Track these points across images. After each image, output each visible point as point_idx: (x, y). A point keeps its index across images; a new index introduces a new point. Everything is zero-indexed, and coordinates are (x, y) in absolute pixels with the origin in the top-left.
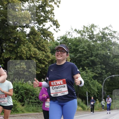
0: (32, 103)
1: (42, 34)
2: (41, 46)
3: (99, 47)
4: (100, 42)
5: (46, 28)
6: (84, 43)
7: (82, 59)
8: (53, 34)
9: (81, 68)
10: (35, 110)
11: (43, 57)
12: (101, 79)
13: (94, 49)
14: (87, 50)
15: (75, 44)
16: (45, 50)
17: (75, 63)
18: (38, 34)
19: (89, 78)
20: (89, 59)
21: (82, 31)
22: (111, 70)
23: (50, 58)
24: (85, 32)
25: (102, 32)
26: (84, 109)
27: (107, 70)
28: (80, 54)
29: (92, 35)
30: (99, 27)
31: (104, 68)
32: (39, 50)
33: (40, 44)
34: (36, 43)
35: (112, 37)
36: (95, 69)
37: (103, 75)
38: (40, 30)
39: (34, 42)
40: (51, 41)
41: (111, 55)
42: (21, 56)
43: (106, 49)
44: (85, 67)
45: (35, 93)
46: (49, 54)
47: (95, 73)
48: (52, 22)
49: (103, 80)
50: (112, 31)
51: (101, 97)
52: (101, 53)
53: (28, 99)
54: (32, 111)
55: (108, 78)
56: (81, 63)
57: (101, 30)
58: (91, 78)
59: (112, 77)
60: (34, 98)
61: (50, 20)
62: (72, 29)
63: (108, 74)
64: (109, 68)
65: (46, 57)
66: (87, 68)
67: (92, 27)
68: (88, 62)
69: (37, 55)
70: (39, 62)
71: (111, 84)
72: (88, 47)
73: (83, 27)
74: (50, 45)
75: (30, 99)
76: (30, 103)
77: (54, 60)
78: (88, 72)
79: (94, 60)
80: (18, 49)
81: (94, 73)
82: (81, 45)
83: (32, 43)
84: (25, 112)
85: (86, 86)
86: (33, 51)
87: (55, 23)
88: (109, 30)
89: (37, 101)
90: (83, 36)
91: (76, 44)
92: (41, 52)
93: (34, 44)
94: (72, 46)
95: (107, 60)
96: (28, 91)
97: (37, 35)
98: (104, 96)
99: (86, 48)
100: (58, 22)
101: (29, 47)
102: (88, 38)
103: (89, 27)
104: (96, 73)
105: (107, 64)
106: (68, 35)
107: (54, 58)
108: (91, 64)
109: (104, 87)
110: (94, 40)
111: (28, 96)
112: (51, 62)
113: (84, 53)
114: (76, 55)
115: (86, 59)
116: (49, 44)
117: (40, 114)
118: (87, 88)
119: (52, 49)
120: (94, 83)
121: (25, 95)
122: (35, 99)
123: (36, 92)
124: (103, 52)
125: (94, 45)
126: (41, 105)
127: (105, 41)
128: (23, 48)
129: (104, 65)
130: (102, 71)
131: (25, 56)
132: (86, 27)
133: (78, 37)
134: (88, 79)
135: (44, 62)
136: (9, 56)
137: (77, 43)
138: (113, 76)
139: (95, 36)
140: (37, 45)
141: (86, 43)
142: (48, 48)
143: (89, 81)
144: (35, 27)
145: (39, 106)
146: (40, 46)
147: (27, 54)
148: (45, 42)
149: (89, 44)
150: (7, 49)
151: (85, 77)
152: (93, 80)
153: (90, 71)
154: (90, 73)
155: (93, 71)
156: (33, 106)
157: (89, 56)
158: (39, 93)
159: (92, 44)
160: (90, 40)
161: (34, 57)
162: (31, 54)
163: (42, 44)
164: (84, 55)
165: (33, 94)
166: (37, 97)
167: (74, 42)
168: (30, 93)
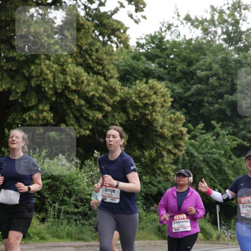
0: (66, 216)
1: (96, 26)
2: (93, 61)
5: (107, 11)
6: (211, 55)
7: (205, 99)
8: (127, 28)
9: (203, 124)
10: (73, 234)
11: (99, 92)
14: (220, 74)
15: (185, 57)
16: (104, 73)
17: (186, 109)
18: (87, 27)
19: (223, 152)
20: (225, 100)
21: (207, 21)
23: (116, 95)
26: (208, 236)
28: (199, 85)
29: (234, 33)
32: (89, 71)
33: (90, 55)
34: (80, 53)
36: (241, 127)
38: (90, 16)
39: (76, 50)
40: (119, 49)
42: (39, 87)
44: (214, 122)
45: (76, 188)
46: (116, 84)
47: (240, 138)
53: (57, 205)
54: (66, 237)
56: (202, 111)
58: (229, 151)
60: (73, 202)
62: (178, 15)
65: (106, 90)
66: (218, 123)
67: (236, 9)
68: (222, 107)
69: (84, 86)
70: (88, 106)
72: (222, 66)
73: (210, 10)
74: (117, 60)
75: (61, 205)
76: (62, 214)
77: (128, 102)
78: (221, 136)
80: (32, 67)
81: (238, 139)
82: (203, 60)
84: (48, 239)
85: (214, 175)
86: (72, 73)
89: (79, 210)
90: (209, 35)
91: (190, 57)
92: (92, 78)
93: (75, 54)
94: (176, 63)
96: (56, 181)
97: (83, 30)
99: (217, 70)
101: (62, 63)
102: (224, 40)
103: (228, 8)
104: (244, 138)
108: (229, 113)
110: (239, 47)
111: (57, 195)
112: (118, 106)
113: (211, 83)
114: (189, 89)
115: (215, 99)
116: (116, 57)
117: (87, 246)
118: (218, 178)
119: (122, 71)
120: (236, 164)
121: (49, 192)
122: (74, 204)
123: (78, 185)
125: (238, 62)
126: (90, 222)
128: (45, 65)
131: (51, 86)
133: (194, 37)
134: (220, 154)
135: (100, 103)
136: (8, 86)
137: (192, 55)
140: (82, 56)
141: (217, 56)
142: (113, 66)
143: (223, 160)
144: (79, 6)
145: (87, 223)
146: (90, 61)
147: (56, 81)
148: (105, 51)
149: (226, 58)
150: (2, 66)
151: (212, 149)
152: (234, 157)
153: (227, 132)
154: (226, 137)
155: (233, 132)
156: (70, 224)
157: (226, 91)
158: (87, 188)
159: (233, 57)
160: (229, 46)
161: (75, 91)
162: (66, 81)
163: (96, 54)
164: (210, 89)
165: (70, 192)
166: (82, 200)
167: (184, 50)
168: (64, 188)
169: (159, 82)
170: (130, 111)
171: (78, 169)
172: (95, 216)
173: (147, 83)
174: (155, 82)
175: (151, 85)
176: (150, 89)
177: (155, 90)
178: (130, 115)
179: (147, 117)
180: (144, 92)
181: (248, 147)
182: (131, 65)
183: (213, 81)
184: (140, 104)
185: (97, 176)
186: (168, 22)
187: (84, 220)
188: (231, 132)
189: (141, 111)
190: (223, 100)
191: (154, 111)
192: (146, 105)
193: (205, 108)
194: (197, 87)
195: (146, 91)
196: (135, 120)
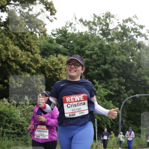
0: (8, 135)
2: (25, 43)
3: (117, 50)
4: (118, 42)
6: (94, 42)
7: (90, 67)
11: (28, 61)
12: (118, 100)
13: (108, 52)
14: (98, 53)
15: (79, 42)
16: (31, 50)
19: (100, 98)
20: (101, 68)
21: (91, 23)
22: (135, 86)
23: (39, 63)
24: (96, 24)
25: (122, 25)
27: (128, 85)
28: (87, 59)
29: (106, 30)
30: (117, 18)
31: (123, 82)
32: (22, 49)
33: (23, 40)
34: (17, 38)
35: (137, 34)
36: (110, 84)
37: (121, 93)
39: (14, 36)
40: (41, 36)
41: (135, 62)
43: (127, 53)
44: (95, 81)
45: (13, 118)
46: (39, 57)
47: (109, 90)
48: (43, 4)
49: (121, 101)
50: (138, 26)
51: (117, 128)
52: (119, 59)
53: (1, 129)
55: (129, 99)
56: (88, 74)
57: (121, 23)
58: (103, 97)
59: (135, 97)
61: (41, 2)
62: (76, 18)
63: (128, 92)
64: (130, 83)
65: (32, 60)
66: (97, 81)
67: (107, 17)
68: (99, 72)
69: (19, 57)
70: (21, 69)
71: (133, 108)
72: (100, 49)
73: (93, 16)
74: (39, 43)
75: (4, 128)
76: (4, 134)
77: (46, 67)
78: (99, 89)
79: (108, 69)
81: (108, 91)
82: (89, 45)
83: (11, 38)
86: (12, 50)
87: (50, 7)
88: (132, 23)
89: (15, 131)
90: (93, 30)
92: (24, 53)
93: (14, 39)
94: (74, 46)
95: (129, 70)
96: (1, 114)
98: (122, 127)
99: (97, 51)
100: (53, 6)
101: (5, 44)
102: (101, 34)
103: (103, 16)
104: (111, 90)
105: (128, 77)
106: (68, 27)
107: (46, 62)
109: (123, 112)
110: (109, 38)
111: (2, 123)
112: (40, 69)
115: (96, 67)
116: (39, 41)
119: (42, 49)
120: (107, 105)
122: (12, 128)
123: (15, 116)
124: (123, 58)
125: (108, 47)
126: (22, 138)
127: (126, 40)
129: (124, 78)
130: (120, 87)
132: (98, 16)
133: (84, 31)
135: (29, 68)
137: (83, 41)
138: (137, 95)
139: (111, 32)
140: (18, 40)
141: (97, 43)
142: (37, 46)
145: (20, 139)
146: (23, 43)
147: (2, 54)
148: (32, 37)
149: (102, 44)
152: (106, 101)
153: (102, 86)
154: (102, 89)
155: (106, 86)
156: (10, 140)
157: (101, 63)
158: (20, 118)
159: (106, 44)
160: (103, 38)
161: (13, 61)
162: (8, 54)
163: (26, 39)
164: (92, 61)
165: (10, 121)
166: (17, 125)
167: (78, 39)
168: (6, 118)
169: (64, 56)
170: (47, 72)
171: (15, 107)
172: (25, 134)
173: (57, 56)
174: (62, 56)
175: (59, 58)
176: (58, 60)
177: (61, 61)
178: (47, 75)
179: (57, 77)
180: (55, 62)
181: (114, 95)
182: (48, 46)
183: (94, 57)
184: (53, 69)
185: (26, 111)
186: (69, 21)
187: (18, 137)
188: (104, 86)
189: (53, 73)
190: (100, 68)
191: (61, 73)
192: (56, 69)
193: (90, 72)
194: (86, 60)
195: (56, 61)
196: (50, 78)
